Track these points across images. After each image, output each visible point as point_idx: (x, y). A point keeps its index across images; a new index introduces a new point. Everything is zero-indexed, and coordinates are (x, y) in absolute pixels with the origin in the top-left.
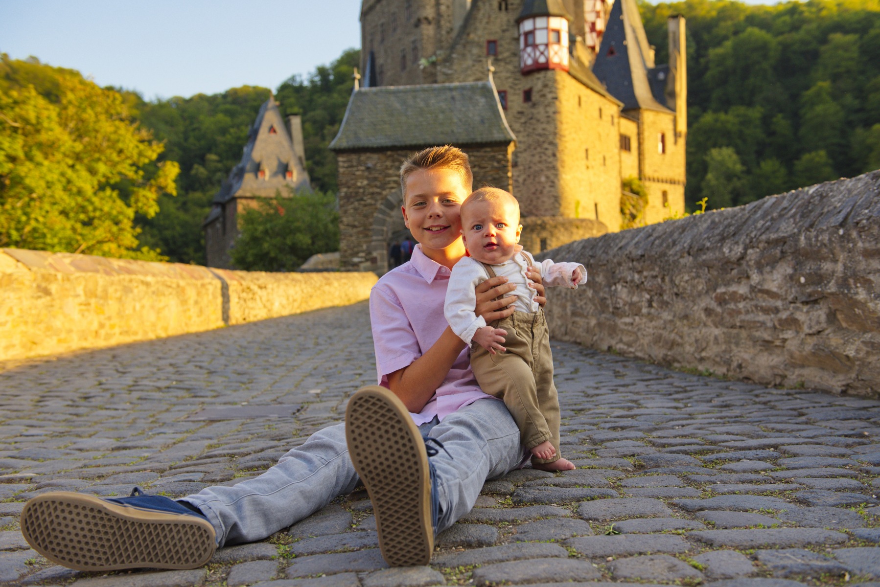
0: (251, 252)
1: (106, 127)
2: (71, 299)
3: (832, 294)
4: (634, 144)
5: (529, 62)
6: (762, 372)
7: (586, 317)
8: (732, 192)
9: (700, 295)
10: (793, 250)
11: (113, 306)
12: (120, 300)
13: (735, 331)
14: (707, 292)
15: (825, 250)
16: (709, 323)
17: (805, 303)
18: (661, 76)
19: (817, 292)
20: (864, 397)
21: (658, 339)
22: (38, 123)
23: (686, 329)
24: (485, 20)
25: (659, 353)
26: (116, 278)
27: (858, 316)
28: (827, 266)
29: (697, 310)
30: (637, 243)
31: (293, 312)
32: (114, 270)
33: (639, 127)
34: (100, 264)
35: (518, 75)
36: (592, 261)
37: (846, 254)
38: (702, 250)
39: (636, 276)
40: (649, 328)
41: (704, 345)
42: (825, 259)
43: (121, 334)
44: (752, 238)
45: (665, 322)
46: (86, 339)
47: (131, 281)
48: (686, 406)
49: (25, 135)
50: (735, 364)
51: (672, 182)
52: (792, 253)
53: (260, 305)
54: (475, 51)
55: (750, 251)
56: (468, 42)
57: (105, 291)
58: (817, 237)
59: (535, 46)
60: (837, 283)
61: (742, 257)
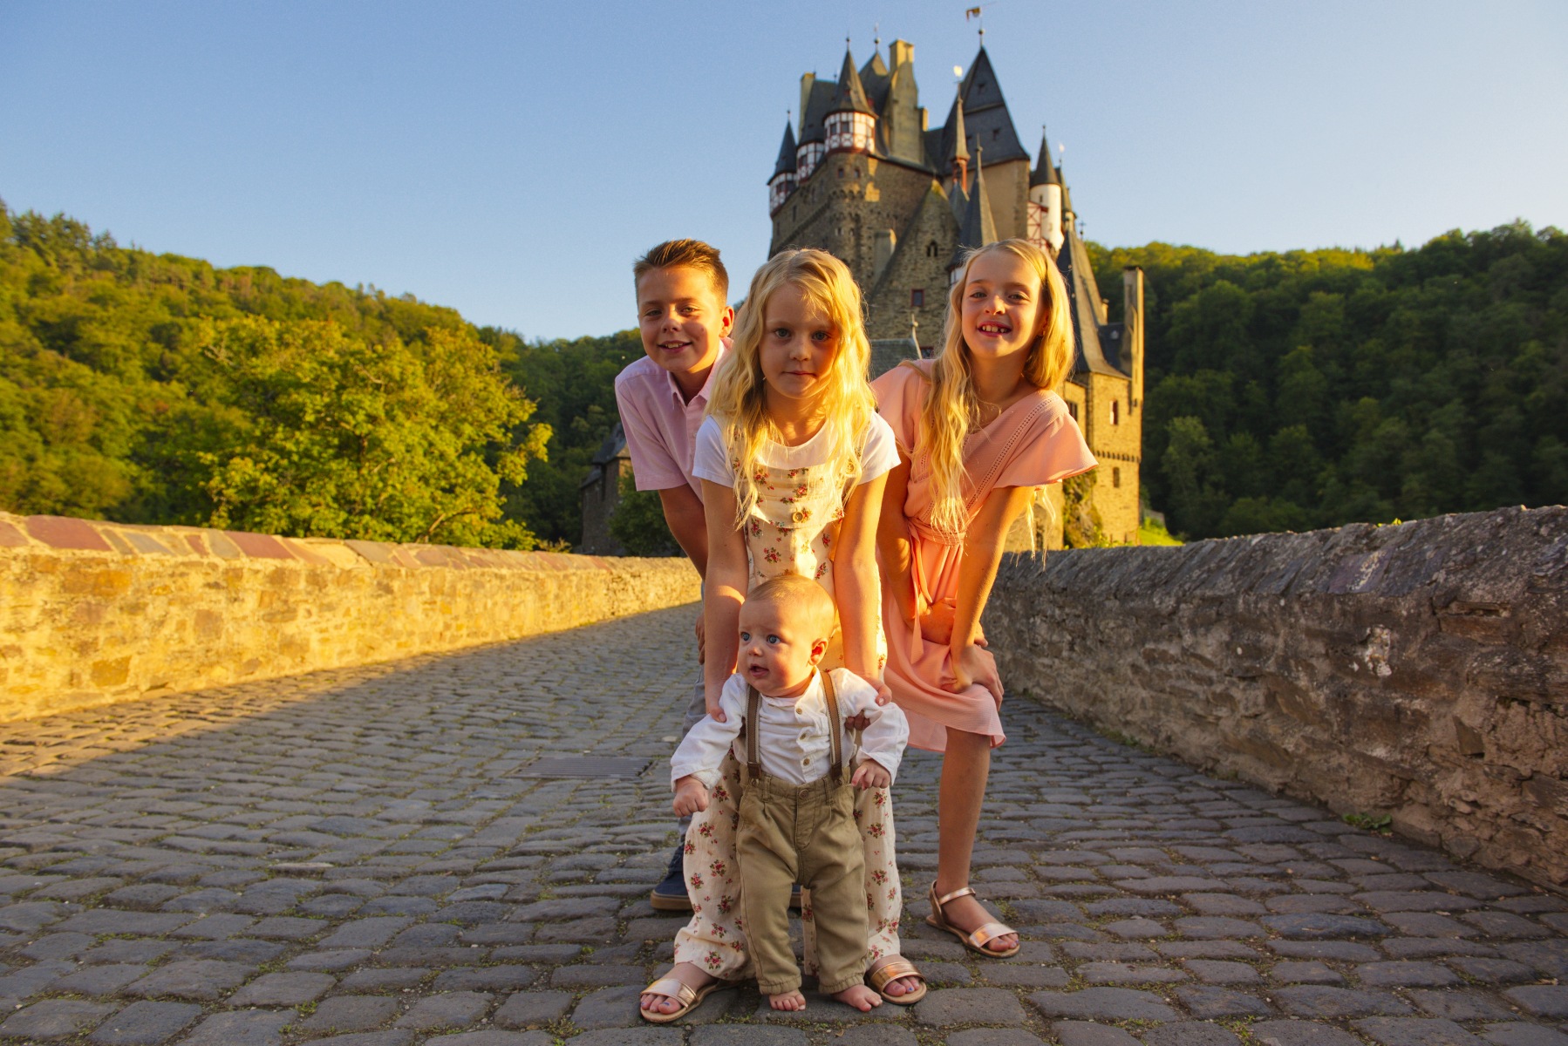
0: (632, 521)
1: (476, 383)
2: (414, 597)
3: (1271, 674)
4: (1081, 413)
6: (1193, 750)
7: (1001, 649)
8: (1196, 470)
9: (1126, 648)
10: (1229, 614)
11: (461, 604)
12: (469, 596)
13: (1164, 696)
14: (1134, 646)
15: (1264, 620)
16: (1136, 682)
17: (1242, 678)
18: (1115, 335)
19: (1255, 668)
20: (1303, 803)
21: (1078, 691)
22: (402, 380)
23: (1110, 684)
24: (910, 267)
25: (1080, 706)
26: (466, 572)
27: (1299, 704)
28: (1267, 639)
29: (1124, 663)
30: (1060, 571)
31: (671, 604)
32: (465, 562)
33: (1087, 393)
34: (449, 555)
36: (1009, 584)
37: (1287, 629)
38: (1130, 595)
39: (1057, 612)
40: (1070, 676)
41: (1130, 707)
42: (1263, 629)
43: (468, 635)
44: (1185, 591)
45: (1087, 671)
46: (429, 642)
47: (483, 574)
48: (1094, 803)
49: (388, 392)
50: (1163, 736)
51: (1125, 458)
52: (1230, 617)
53: (633, 597)
54: (898, 301)
55: (1183, 606)
56: (890, 291)
57: (453, 587)
58: (1256, 603)
60: (1277, 662)
61: (1174, 612)
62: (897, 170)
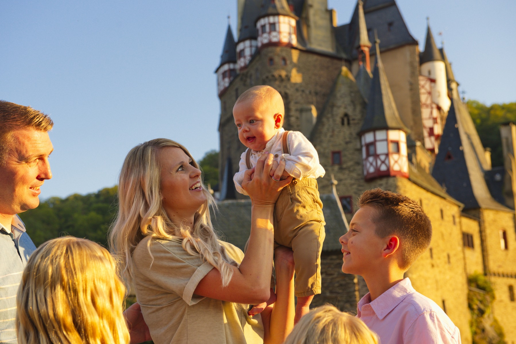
4: (477, 241)
5: (372, 170)
18: (498, 177)
24: (329, 134)
33: (480, 225)
35: (362, 182)
59: (376, 156)
62: (315, 57)
